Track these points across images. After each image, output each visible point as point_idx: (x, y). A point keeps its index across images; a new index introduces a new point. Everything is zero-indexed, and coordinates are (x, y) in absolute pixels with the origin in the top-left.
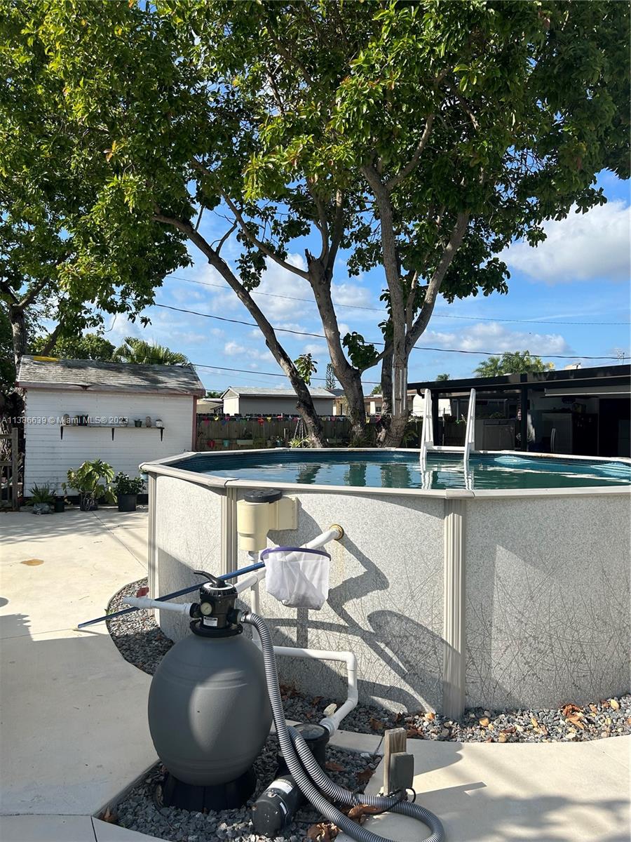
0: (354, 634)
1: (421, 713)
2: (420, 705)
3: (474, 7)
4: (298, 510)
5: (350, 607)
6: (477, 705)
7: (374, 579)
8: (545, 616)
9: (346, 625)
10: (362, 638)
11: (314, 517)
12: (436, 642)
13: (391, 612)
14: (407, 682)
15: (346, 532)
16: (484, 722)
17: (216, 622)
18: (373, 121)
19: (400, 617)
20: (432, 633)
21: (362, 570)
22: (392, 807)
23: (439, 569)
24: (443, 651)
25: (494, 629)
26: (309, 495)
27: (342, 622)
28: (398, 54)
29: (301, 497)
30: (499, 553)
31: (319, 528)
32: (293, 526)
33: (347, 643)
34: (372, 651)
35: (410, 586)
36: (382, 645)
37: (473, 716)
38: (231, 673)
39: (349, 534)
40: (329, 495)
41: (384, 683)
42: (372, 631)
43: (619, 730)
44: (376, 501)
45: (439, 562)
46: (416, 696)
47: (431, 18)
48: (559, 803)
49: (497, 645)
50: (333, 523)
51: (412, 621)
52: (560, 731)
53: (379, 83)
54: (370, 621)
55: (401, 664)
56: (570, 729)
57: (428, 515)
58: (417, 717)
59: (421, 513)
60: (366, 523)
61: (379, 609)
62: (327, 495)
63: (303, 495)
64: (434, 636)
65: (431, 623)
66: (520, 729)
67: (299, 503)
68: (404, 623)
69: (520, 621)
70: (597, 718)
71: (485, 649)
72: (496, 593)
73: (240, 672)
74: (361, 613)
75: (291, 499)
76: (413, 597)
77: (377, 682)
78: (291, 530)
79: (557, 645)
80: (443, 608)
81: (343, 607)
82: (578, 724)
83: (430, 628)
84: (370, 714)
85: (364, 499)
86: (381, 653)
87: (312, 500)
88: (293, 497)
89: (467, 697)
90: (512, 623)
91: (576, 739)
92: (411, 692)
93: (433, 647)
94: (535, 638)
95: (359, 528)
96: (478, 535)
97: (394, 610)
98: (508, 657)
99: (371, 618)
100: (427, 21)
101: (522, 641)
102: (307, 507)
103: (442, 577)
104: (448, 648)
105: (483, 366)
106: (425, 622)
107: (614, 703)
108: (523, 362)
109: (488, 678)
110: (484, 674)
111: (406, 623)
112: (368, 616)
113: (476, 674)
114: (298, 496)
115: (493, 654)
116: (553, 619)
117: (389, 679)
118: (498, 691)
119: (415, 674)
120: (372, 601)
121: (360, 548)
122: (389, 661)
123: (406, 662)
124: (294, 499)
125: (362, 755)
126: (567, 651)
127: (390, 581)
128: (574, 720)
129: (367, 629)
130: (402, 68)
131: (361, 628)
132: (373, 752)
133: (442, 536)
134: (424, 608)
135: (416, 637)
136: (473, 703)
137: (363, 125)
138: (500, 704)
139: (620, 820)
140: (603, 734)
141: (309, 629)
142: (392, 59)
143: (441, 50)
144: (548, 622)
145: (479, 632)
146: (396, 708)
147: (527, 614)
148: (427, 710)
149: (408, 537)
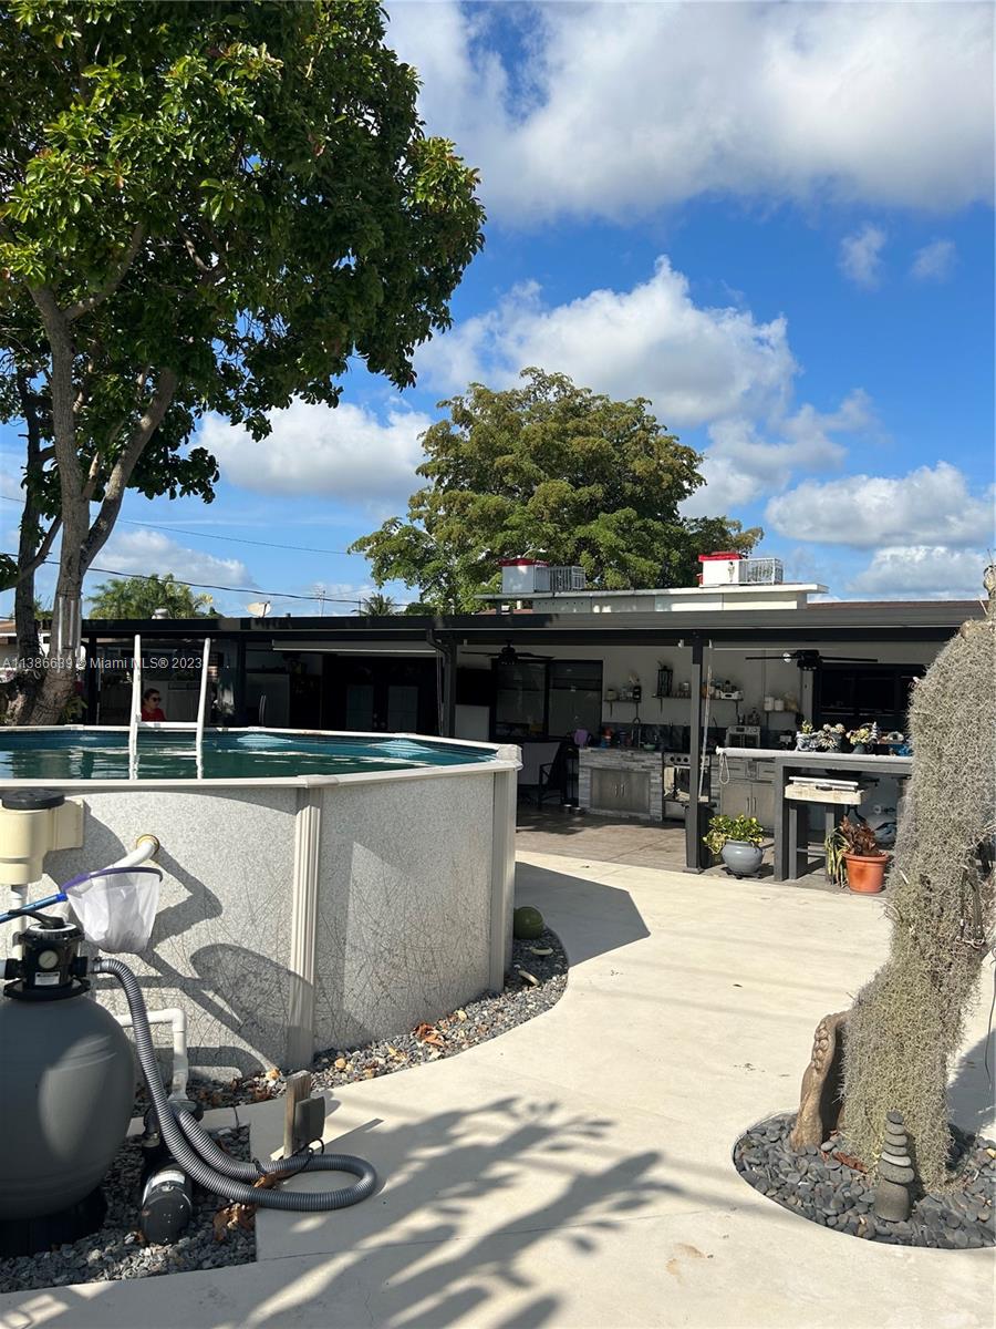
0: (170, 985)
1: (260, 1074)
2: (259, 1062)
3: (237, 106)
4: (85, 818)
5: (164, 950)
6: (327, 1047)
7: (203, 904)
8: (400, 923)
9: (159, 974)
10: (183, 989)
11: (111, 827)
12: (281, 976)
13: (223, 945)
14: (242, 1037)
15: (162, 845)
16: (339, 1063)
17: (57, 978)
18: (83, 225)
19: (236, 950)
20: (276, 966)
21: (185, 894)
22: (305, 1165)
23: (288, 881)
24: (290, 986)
25: (348, 947)
26: (104, 795)
27: (153, 972)
28: (127, 139)
29: (91, 799)
30: (356, 852)
31: (120, 842)
32: (76, 843)
33: (160, 1000)
34: (196, 1005)
35: (251, 907)
36: (210, 994)
37: (326, 1060)
38: (93, 1043)
39: (167, 846)
40: (137, 793)
41: (211, 1045)
42: (197, 976)
43: (476, 1039)
44: (208, 797)
45: (288, 871)
46: (254, 1053)
47: (175, 103)
48: (454, 1117)
49: (350, 967)
50: (142, 832)
51: (252, 953)
52: (420, 1054)
53: (94, 171)
54: (194, 963)
55: (235, 1015)
56: (430, 1050)
57: (276, 811)
58: (256, 1079)
59: (268, 809)
60: (193, 829)
61: (209, 943)
62: (133, 794)
63: (94, 796)
64: (278, 968)
65: (276, 952)
66: (382, 1061)
67: (86, 808)
68: (241, 957)
69: (376, 933)
70: (450, 1033)
71: (338, 974)
72: (351, 901)
73: (105, 1038)
74: (182, 954)
75: (74, 803)
76: (254, 921)
77: (202, 1046)
78: (72, 849)
79: (411, 956)
80: (291, 930)
81: (155, 950)
82: (437, 1042)
83: (274, 959)
84: (196, 1089)
85: (191, 795)
86: (209, 1006)
87: (109, 802)
88: (78, 799)
89: (316, 1040)
90: (367, 936)
91: (441, 1057)
92: (247, 1048)
93: (277, 983)
94: (390, 951)
95: (182, 836)
96: (334, 831)
97: (229, 941)
98: (362, 980)
99: (195, 960)
100: (169, 104)
101: (377, 957)
102: (100, 814)
103: (291, 891)
104: (297, 981)
105: (101, 592)
106: (267, 951)
107: (461, 1014)
108: (165, 591)
109: (340, 1010)
110: (335, 1006)
111: (244, 958)
112: (192, 957)
113: (326, 1008)
114: (86, 797)
115: (346, 979)
116: (408, 925)
117: (218, 1036)
118: (350, 1025)
119: (253, 1024)
120: (199, 935)
121: (182, 865)
122: (219, 1014)
123: (241, 1010)
124: (79, 802)
125: (221, 1133)
126: (419, 961)
127: (223, 905)
128: (430, 1039)
129: (190, 975)
130: (134, 162)
131: (180, 975)
132: (234, 1125)
133: (293, 837)
134: (267, 933)
135: (256, 975)
136: (322, 1046)
137: (66, 225)
138: (352, 1039)
139: (514, 1116)
140: (464, 1047)
141: (98, 992)
142: (117, 143)
143: (188, 154)
144: (403, 930)
145: (332, 954)
146: (228, 1074)
147: (382, 925)
148: (267, 1068)
149: (250, 843)
